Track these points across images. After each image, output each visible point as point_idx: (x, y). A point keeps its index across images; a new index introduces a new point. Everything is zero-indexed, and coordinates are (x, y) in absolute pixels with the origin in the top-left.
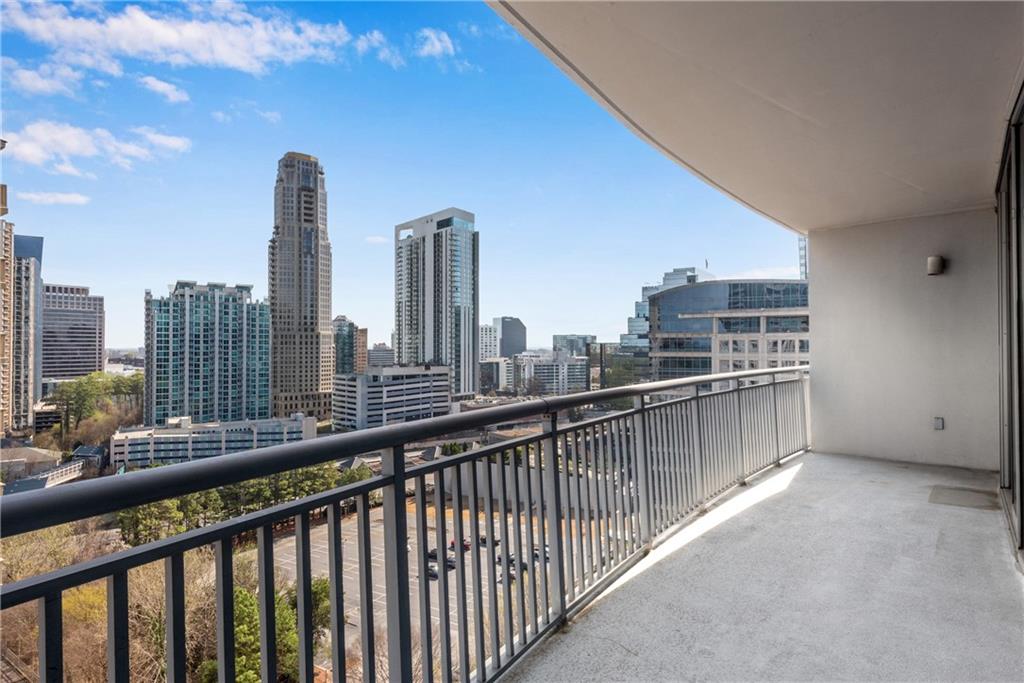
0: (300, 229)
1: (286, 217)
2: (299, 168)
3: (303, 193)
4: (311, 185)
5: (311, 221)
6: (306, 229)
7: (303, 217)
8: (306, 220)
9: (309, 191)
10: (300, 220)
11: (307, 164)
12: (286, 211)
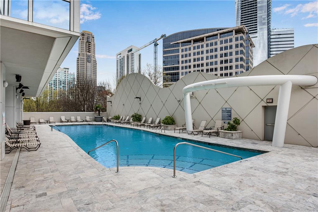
0: (86, 54)
1: (82, 51)
2: (86, 36)
3: (87, 43)
4: (90, 41)
5: (90, 52)
6: (88, 54)
7: (87, 51)
8: (88, 52)
9: (89, 42)
10: (86, 52)
11: (89, 35)
12: (82, 49)
